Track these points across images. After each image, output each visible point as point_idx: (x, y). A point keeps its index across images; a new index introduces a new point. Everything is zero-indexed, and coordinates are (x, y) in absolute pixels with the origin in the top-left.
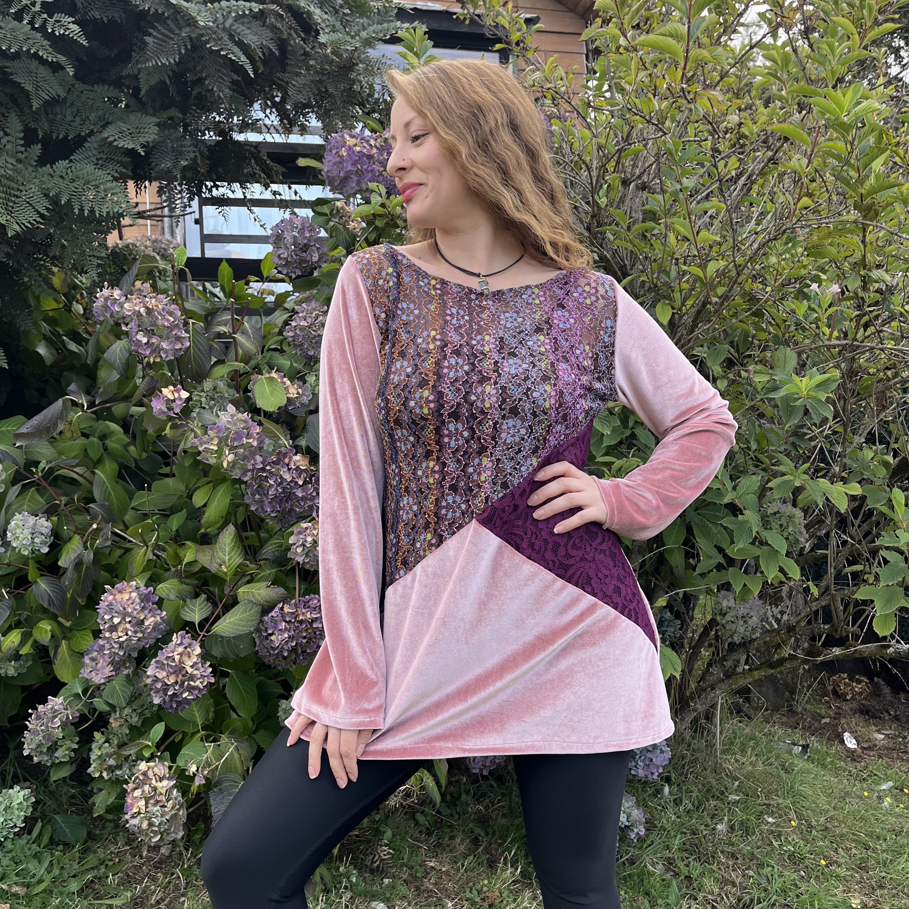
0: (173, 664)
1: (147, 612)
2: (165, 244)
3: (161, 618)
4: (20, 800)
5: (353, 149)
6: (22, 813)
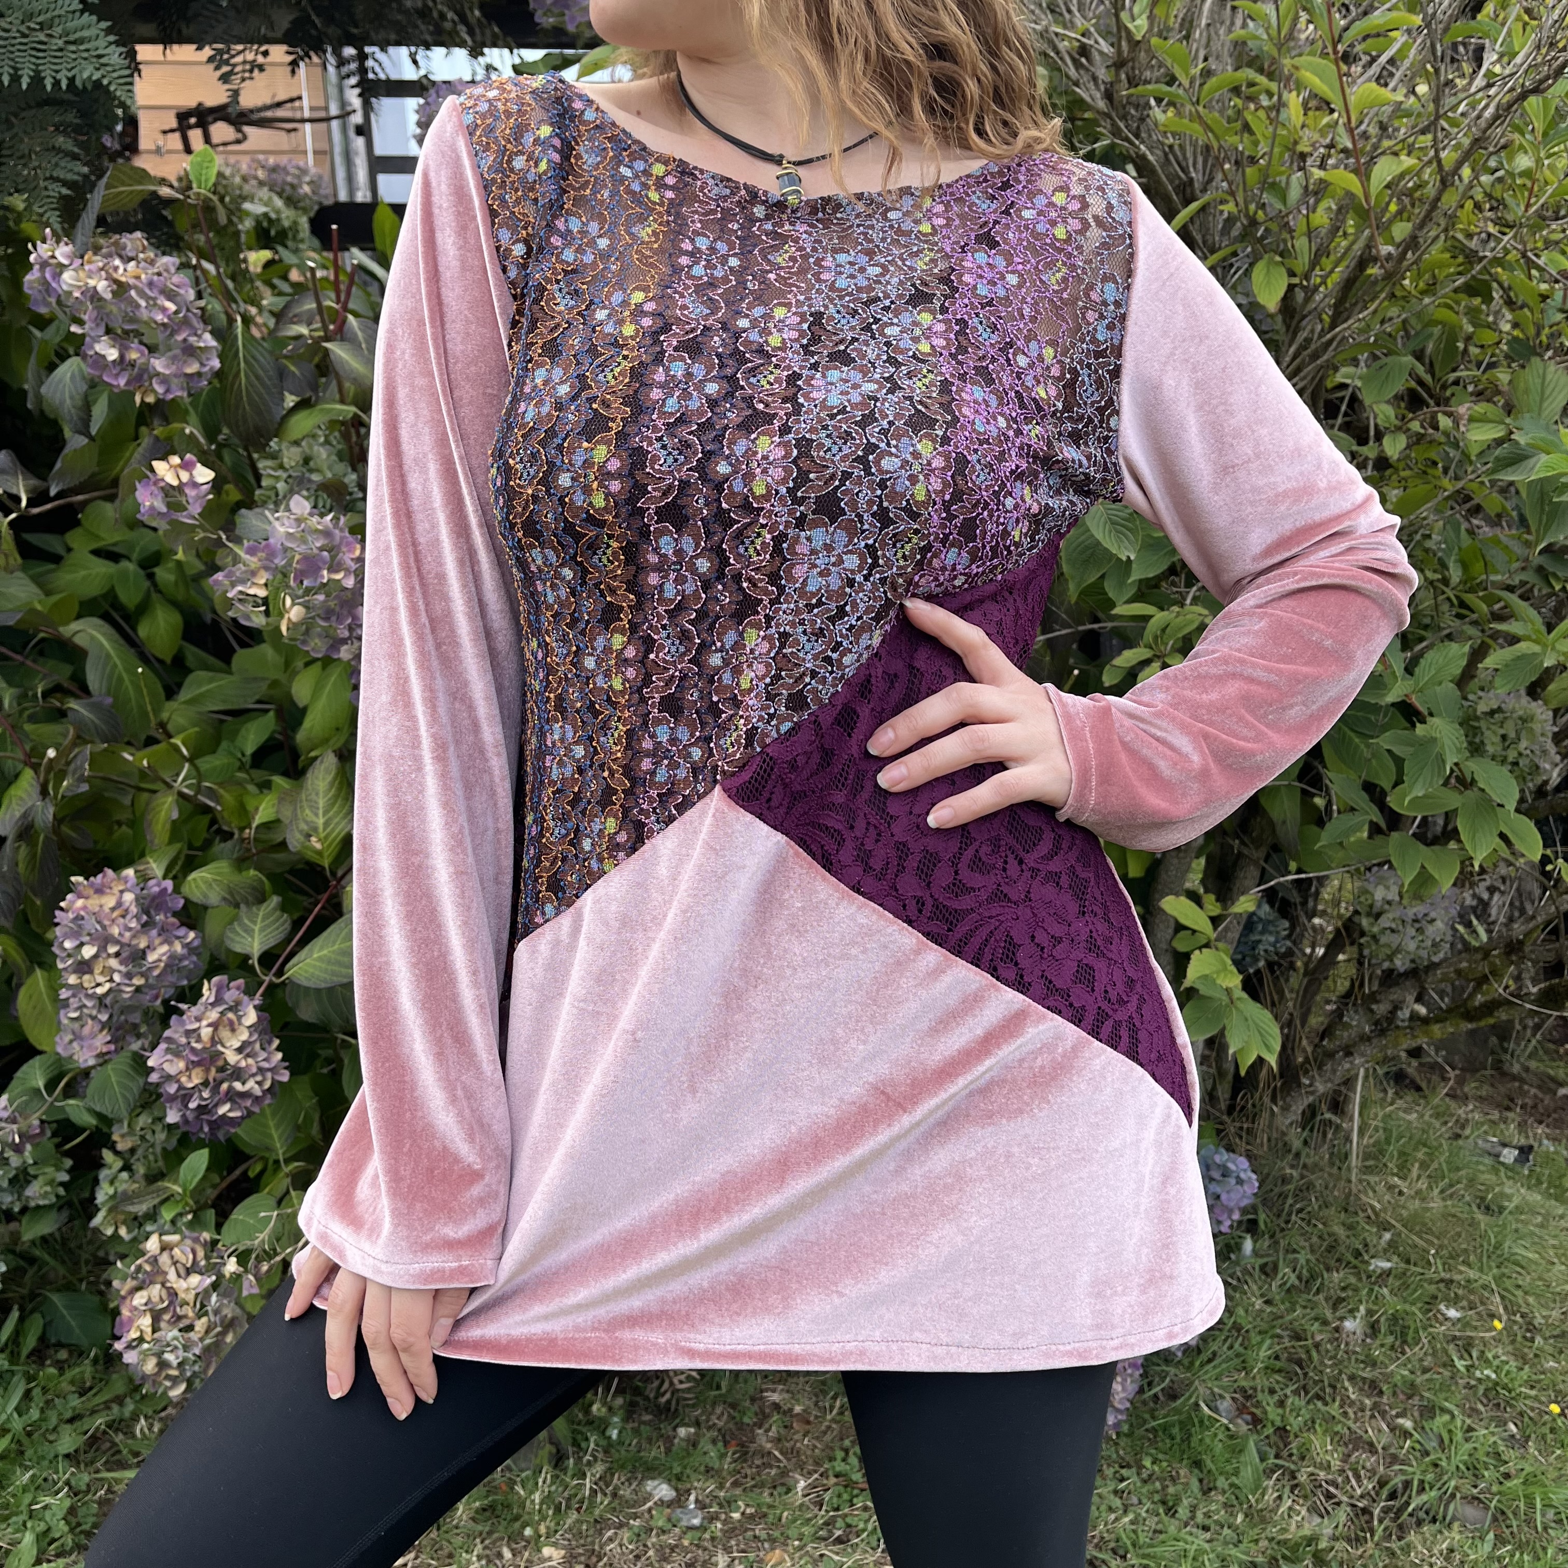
0: (198, 1046)
1: (154, 932)
2: (294, 175)
3: (184, 946)
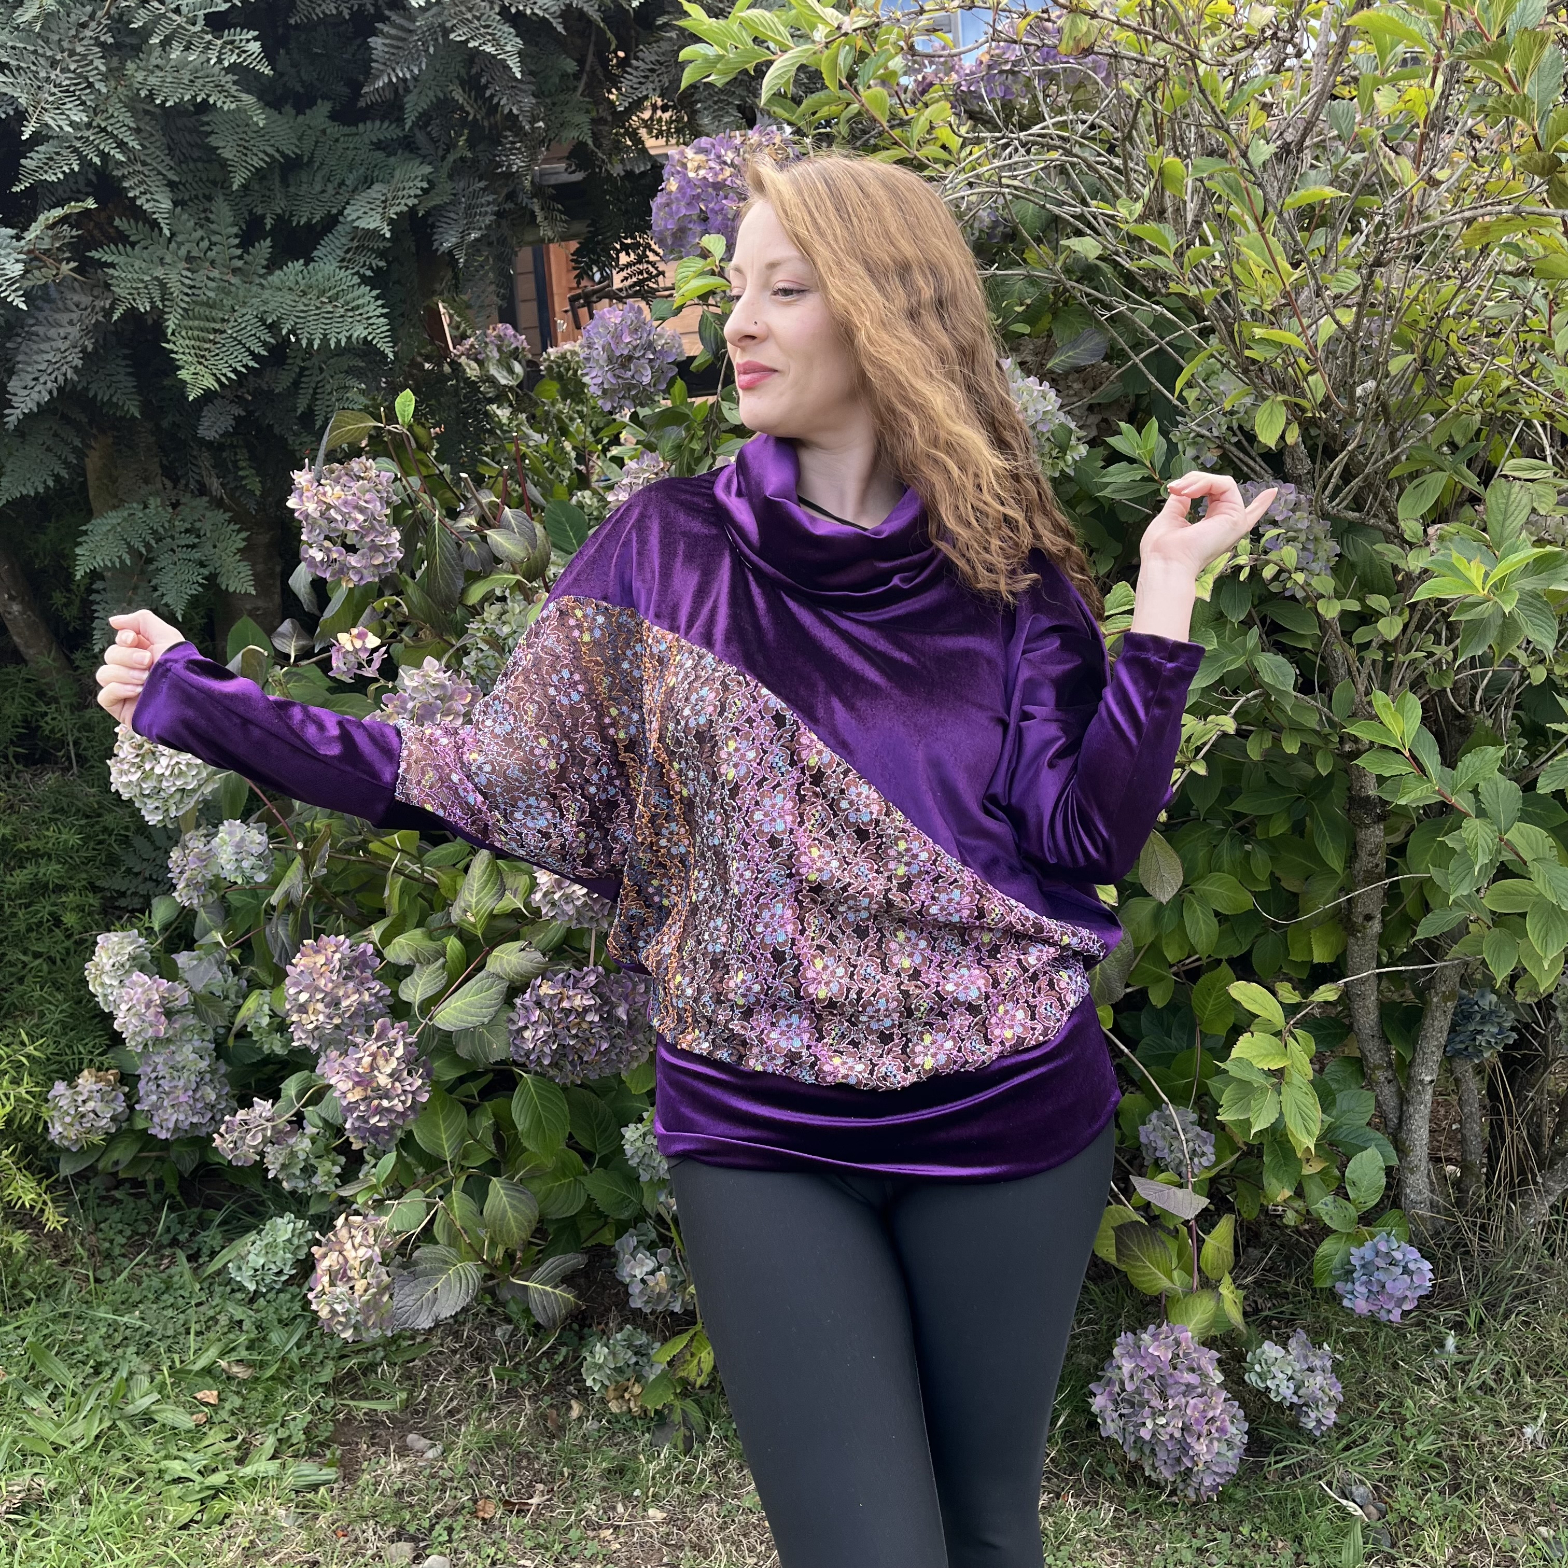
0: (362, 1071)
1: (351, 985)
3: (371, 995)
4: (288, 1235)
5: (691, 175)
6: (289, 1255)
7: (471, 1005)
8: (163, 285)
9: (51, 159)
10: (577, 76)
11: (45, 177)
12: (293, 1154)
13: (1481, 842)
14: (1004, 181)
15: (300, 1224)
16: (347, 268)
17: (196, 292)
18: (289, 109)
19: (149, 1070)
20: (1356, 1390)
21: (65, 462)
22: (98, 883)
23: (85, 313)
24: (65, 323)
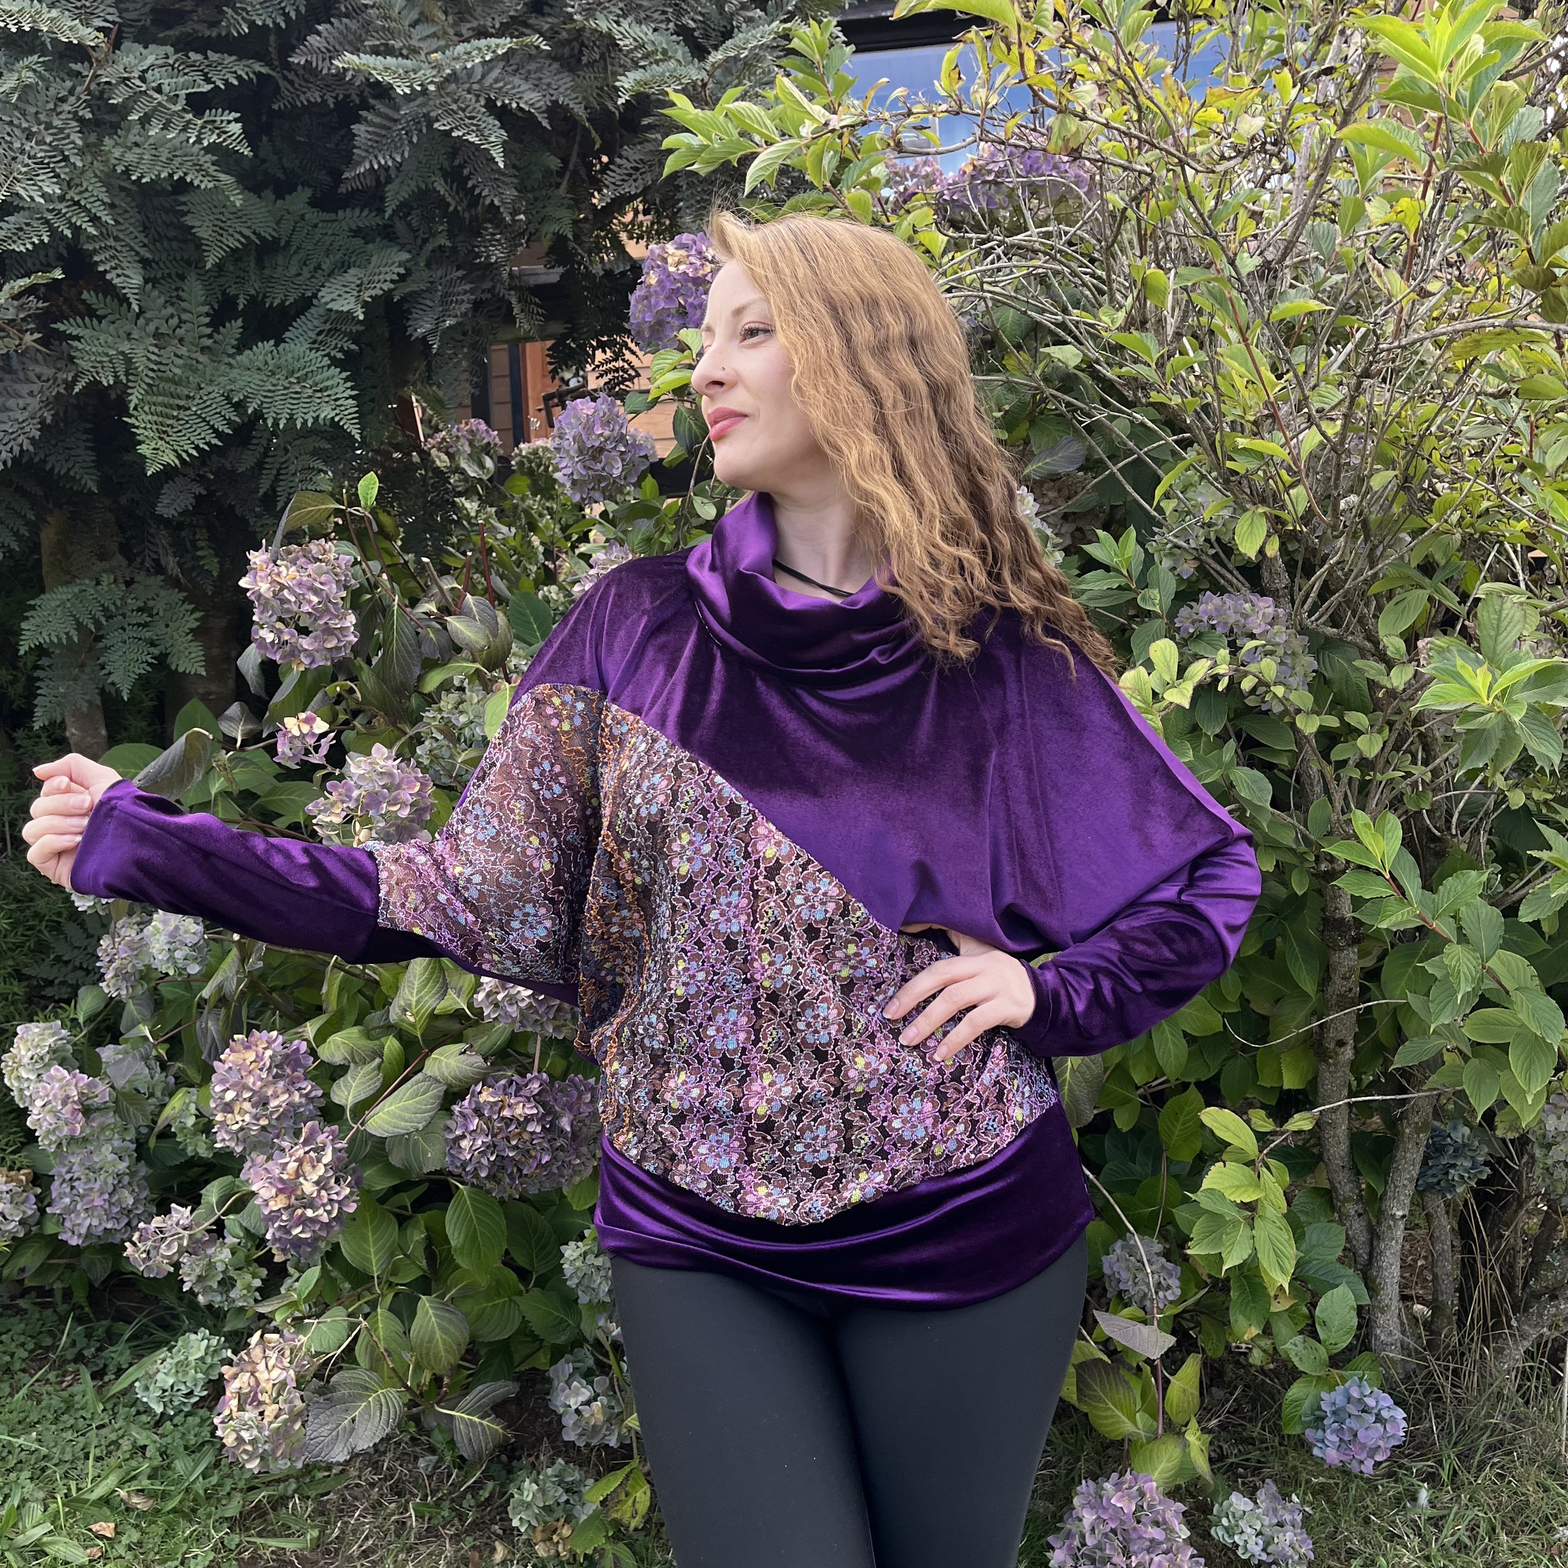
0: (286, 1177)
1: (281, 1084)
3: (303, 1095)
4: (201, 1353)
5: (672, 269)
6: (200, 1375)
7: (406, 1109)
8: (128, 360)
9: (21, 229)
10: (561, 173)
11: (14, 247)
12: (211, 1266)
13: (1464, 969)
14: (986, 287)
15: (214, 1342)
16: (318, 350)
17: (162, 368)
18: (268, 194)
19: (64, 1170)
20: (1326, 1546)
21: (16, 534)
22: (24, 971)
23: (47, 385)
24: (24, 393)
